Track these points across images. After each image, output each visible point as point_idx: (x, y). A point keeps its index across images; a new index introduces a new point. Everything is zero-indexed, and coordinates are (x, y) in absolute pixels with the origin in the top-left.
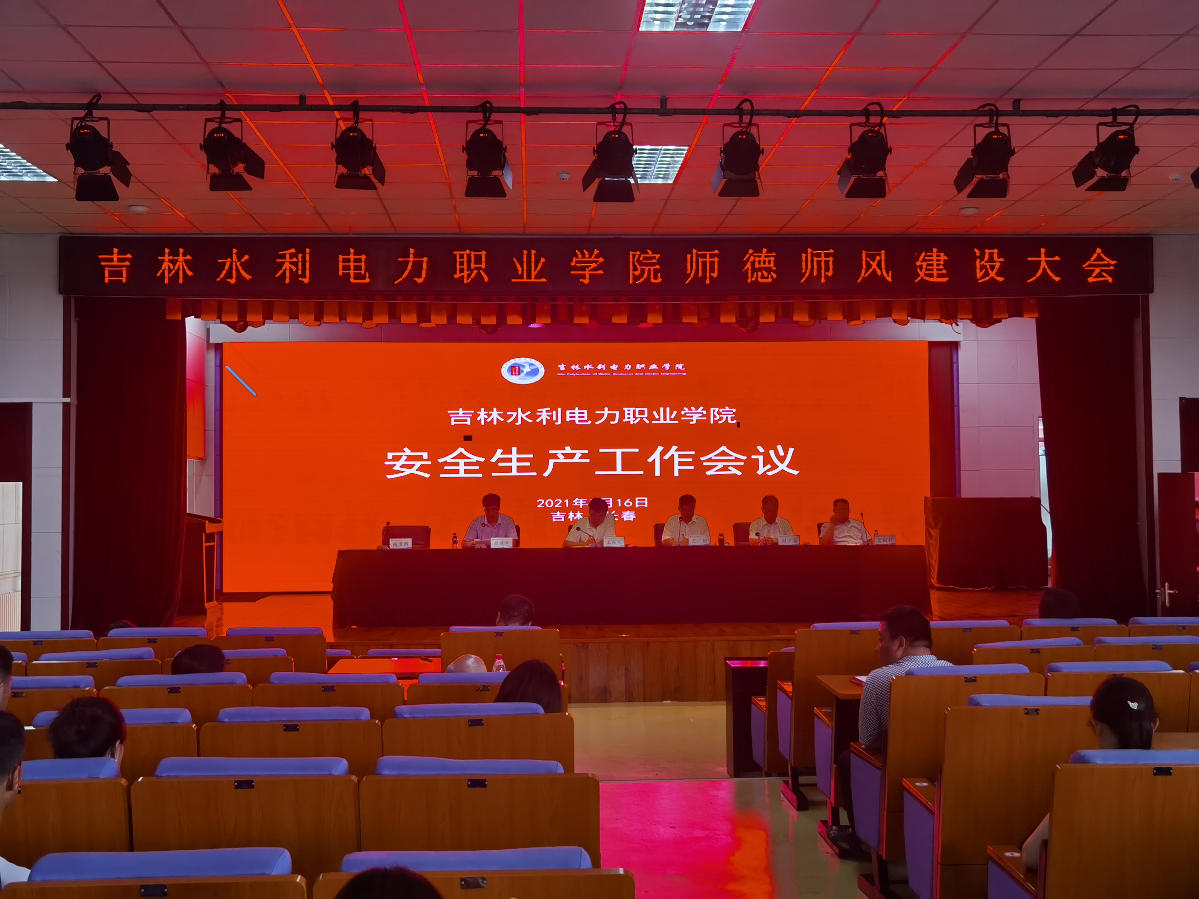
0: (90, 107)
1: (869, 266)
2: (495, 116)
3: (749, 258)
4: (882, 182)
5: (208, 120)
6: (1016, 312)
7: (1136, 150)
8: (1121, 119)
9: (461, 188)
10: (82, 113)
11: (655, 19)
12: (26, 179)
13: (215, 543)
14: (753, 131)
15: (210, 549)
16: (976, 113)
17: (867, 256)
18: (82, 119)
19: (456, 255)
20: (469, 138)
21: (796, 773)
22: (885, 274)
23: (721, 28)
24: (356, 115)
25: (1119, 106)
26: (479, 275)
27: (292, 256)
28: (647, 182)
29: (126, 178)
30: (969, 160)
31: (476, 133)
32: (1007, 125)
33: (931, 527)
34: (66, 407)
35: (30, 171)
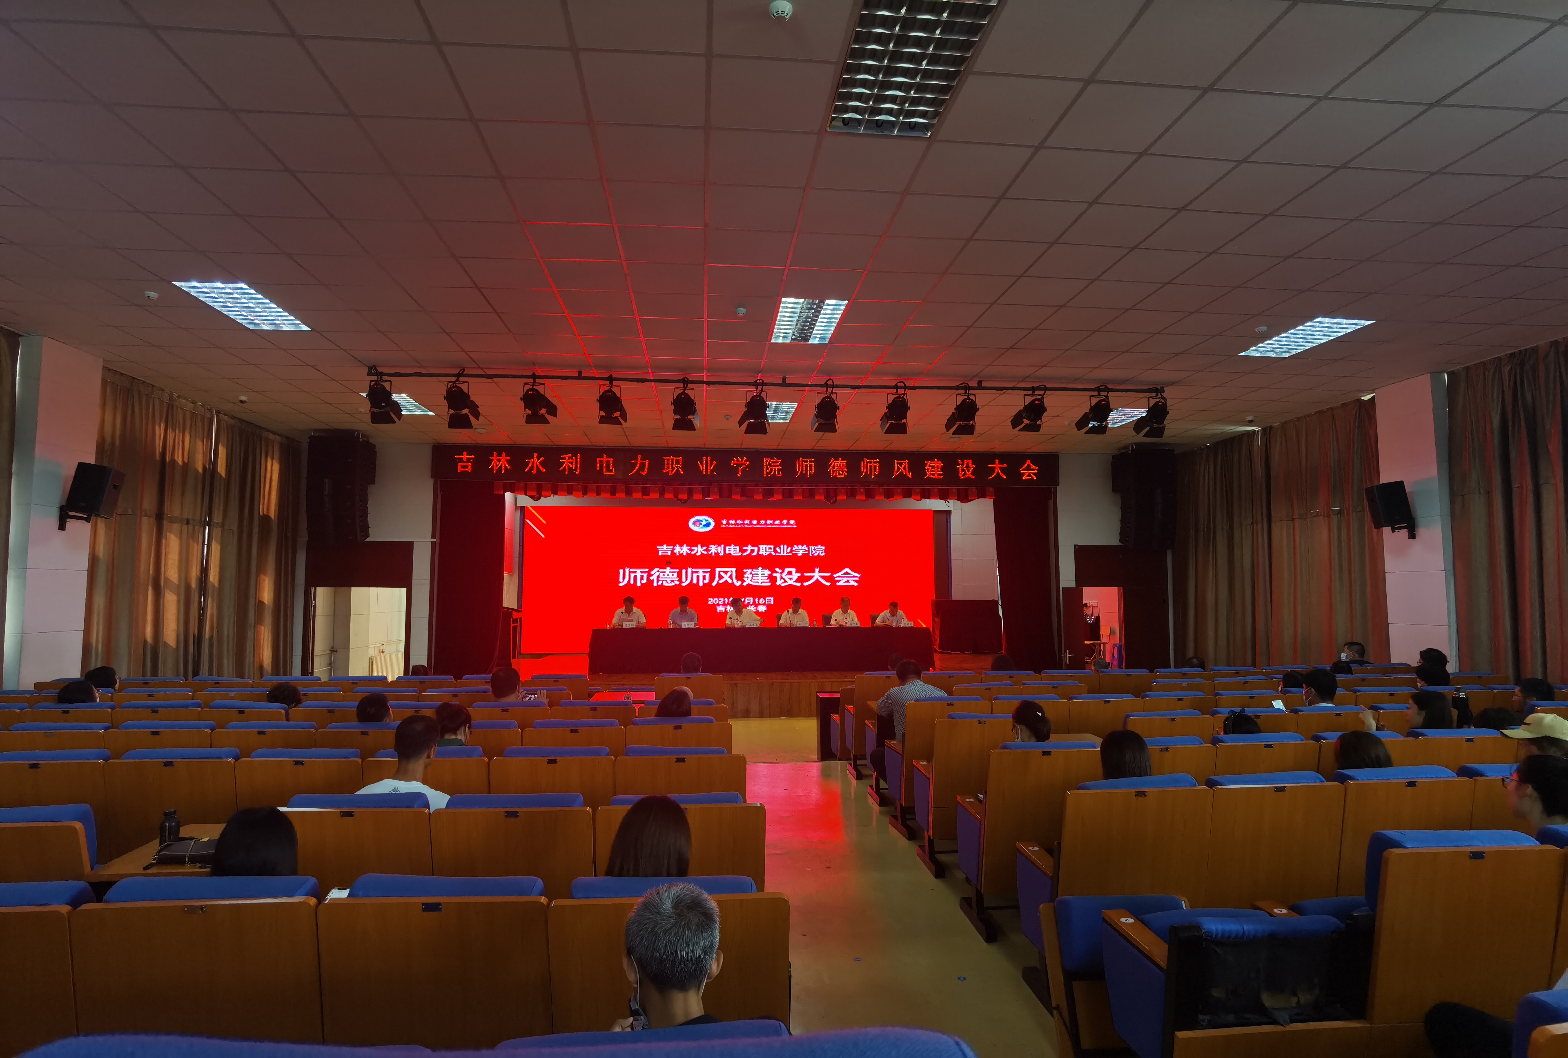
0: (458, 376)
1: (899, 469)
2: (690, 385)
3: (832, 463)
4: (905, 425)
5: (525, 384)
6: (982, 495)
7: (1045, 410)
8: (1036, 392)
9: (670, 424)
10: (454, 379)
11: (779, 336)
12: (417, 413)
13: (518, 624)
14: (834, 396)
15: (515, 628)
16: (957, 388)
17: (898, 463)
18: (454, 383)
19: (665, 460)
20: (675, 398)
21: (856, 758)
22: (907, 473)
23: (816, 341)
24: (611, 383)
25: (1036, 385)
26: (678, 470)
27: (569, 458)
28: (774, 421)
29: (477, 415)
30: (953, 413)
31: (680, 395)
32: (974, 395)
33: (936, 617)
34: (433, 544)
35: (420, 409)
